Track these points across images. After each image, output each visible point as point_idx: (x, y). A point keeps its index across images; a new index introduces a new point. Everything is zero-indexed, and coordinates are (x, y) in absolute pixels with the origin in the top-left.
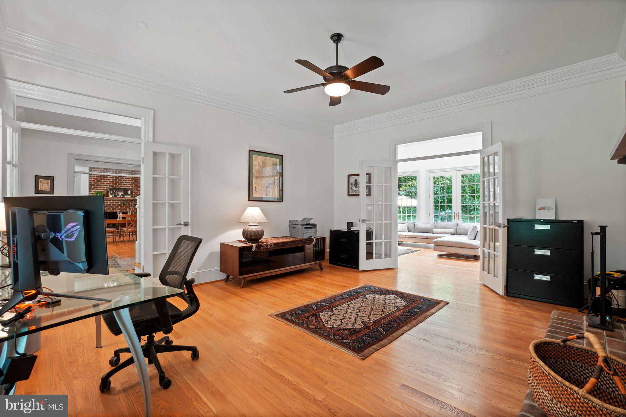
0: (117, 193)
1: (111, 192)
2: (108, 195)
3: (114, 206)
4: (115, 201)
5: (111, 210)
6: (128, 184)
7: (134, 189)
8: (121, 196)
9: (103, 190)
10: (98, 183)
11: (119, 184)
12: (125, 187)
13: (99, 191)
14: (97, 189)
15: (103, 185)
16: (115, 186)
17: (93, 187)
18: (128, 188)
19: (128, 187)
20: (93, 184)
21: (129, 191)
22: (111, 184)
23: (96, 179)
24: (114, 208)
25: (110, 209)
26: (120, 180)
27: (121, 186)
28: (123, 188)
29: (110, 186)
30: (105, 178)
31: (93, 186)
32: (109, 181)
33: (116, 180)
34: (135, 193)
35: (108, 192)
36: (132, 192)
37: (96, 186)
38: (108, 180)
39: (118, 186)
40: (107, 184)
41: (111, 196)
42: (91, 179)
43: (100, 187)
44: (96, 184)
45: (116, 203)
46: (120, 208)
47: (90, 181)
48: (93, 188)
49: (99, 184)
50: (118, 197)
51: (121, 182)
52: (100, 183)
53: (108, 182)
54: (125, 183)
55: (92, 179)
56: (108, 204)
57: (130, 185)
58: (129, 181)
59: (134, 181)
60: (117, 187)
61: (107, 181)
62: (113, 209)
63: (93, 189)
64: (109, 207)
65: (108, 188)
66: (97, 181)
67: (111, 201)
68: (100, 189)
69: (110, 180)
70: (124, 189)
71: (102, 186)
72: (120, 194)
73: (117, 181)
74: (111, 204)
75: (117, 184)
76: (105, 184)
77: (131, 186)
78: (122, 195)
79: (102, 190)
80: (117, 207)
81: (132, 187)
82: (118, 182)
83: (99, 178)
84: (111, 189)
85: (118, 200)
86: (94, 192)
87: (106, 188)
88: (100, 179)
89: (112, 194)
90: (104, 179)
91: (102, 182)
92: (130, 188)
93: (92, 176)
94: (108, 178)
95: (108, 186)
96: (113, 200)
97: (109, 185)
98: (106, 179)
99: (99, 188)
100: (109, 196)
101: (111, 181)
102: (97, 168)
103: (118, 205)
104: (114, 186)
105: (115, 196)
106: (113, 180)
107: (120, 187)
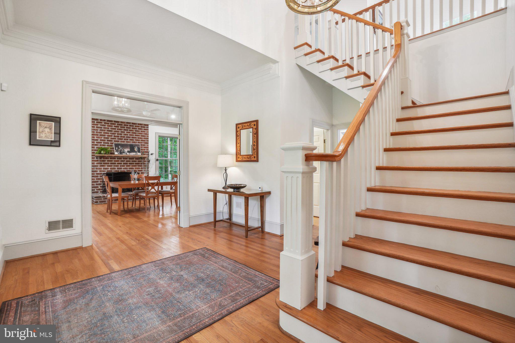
0: (122, 150)
1: (117, 149)
2: (113, 152)
3: (120, 165)
4: (120, 158)
5: (116, 170)
6: (134, 139)
7: (141, 145)
8: (127, 153)
9: (108, 146)
10: (102, 138)
11: (125, 139)
12: (131, 143)
13: (103, 147)
14: (100, 145)
15: (107, 141)
16: (121, 141)
17: (96, 142)
18: (134, 144)
19: (134, 142)
20: (96, 138)
21: (136, 147)
22: (116, 139)
23: (100, 133)
24: (120, 167)
25: (115, 169)
26: (126, 135)
27: (127, 142)
28: (129, 143)
29: (114, 141)
30: (110, 132)
31: (95, 141)
32: (113, 135)
33: (121, 134)
34: (142, 150)
35: (113, 148)
36: (139, 148)
37: (99, 141)
38: (113, 134)
39: (123, 142)
40: (111, 138)
41: (116, 153)
42: (94, 132)
43: (104, 143)
44: (99, 139)
45: (121, 161)
46: (125, 167)
47: (92, 135)
48: (96, 143)
49: (103, 139)
50: (124, 154)
51: (127, 137)
52: (104, 138)
53: (113, 137)
54: (131, 138)
55: (95, 133)
56: (113, 162)
57: (137, 140)
58: (136, 135)
59: (141, 136)
60: (123, 143)
61: (112, 136)
62: (118, 169)
63: (96, 145)
64: (114, 166)
65: (113, 143)
66: (100, 135)
67: (116, 159)
68: (103, 145)
69: (115, 134)
70: (130, 145)
71: (106, 141)
72: (126, 150)
73: (123, 135)
74: (116, 163)
75: (122, 139)
76: (110, 139)
77: (137, 141)
78: (128, 152)
79: (106, 147)
80: (123, 166)
81: (138, 143)
82: (124, 137)
83: (103, 132)
84: (117, 145)
85: (125, 158)
86: (97, 148)
87: (111, 143)
88: (104, 133)
89: (117, 151)
90: (108, 133)
91: (106, 136)
92: (137, 144)
93: (94, 130)
94: (113, 132)
95: (113, 142)
96: (119, 158)
97: (113, 140)
98: (111, 133)
99: (102, 144)
100: (114, 154)
101: (116, 135)
102: (101, 120)
103: (124, 164)
104: (119, 141)
105: (121, 153)
106: (118, 134)
107: (126, 143)
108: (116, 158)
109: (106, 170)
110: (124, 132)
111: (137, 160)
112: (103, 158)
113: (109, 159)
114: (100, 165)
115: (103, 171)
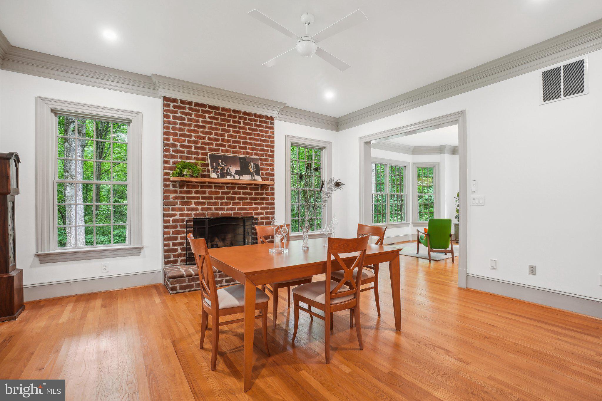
0: (226, 168)
1: (215, 166)
2: (206, 173)
3: (220, 201)
4: (221, 187)
5: (213, 211)
6: (248, 146)
7: (261, 160)
8: (235, 176)
9: (196, 159)
10: (184, 141)
11: (230, 146)
12: (242, 155)
13: (187, 161)
14: (181, 157)
15: (196, 148)
16: (222, 151)
17: (173, 151)
18: (248, 156)
19: (248, 153)
20: (171, 142)
21: (252, 163)
22: (212, 144)
23: (180, 130)
24: (220, 206)
25: (210, 209)
26: (231, 136)
27: (234, 152)
28: (237, 155)
29: (210, 149)
30: (200, 130)
31: (171, 149)
32: (207, 136)
33: (222, 135)
34: (262, 169)
35: (207, 165)
36: (257, 166)
37: (179, 148)
38: (207, 133)
39: (227, 151)
40: (203, 143)
41: (214, 175)
42: (168, 128)
43: (188, 152)
44: (179, 144)
45: (223, 193)
46: (231, 206)
47: (165, 133)
48: (172, 153)
49: (186, 143)
50: (229, 177)
51: (234, 142)
52: (189, 142)
53: (206, 141)
54: (242, 145)
55: (171, 131)
56: (207, 195)
57: (253, 149)
58: (250, 139)
59: (261, 140)
60: (226, 154)
61: (204, 138)
62: (217, 209)
63: (173, 157)
64: (209, 203)
65: (206, 154)
66: (181, 135)
67: (213, 189)
68: (188, 158)
69: (211, 134)
70: (241, 158)
71: (193, 149)
72: (233, 169)
73: (226, 138)
74: (214, 196)
75: (224, 146)
76: (200, 145)
77: (254, 152)
78: (237, 173)
79: (193, 161)
80: (227, 204)
81: (256, 154)
82: (228, 141)
83: (187, 128)
84: (214, 158)
85: (231, 186)
86: (174, 163)
87: (203, 154)
88: (189, 131)
89: (215, 170)
90: (197, 132)
91: (193, 139)
92: (253, 156)
93: (169, 122)
94: (207, 130)
95: (207, 151)
96: (219, 186)
97: (207, 147)
98: (202, 132)
99: (185, 154)
100: (209, 176)
101: (213, 136)
102: (182, 102)
103: (228, 198)
104: (218, 150)
105: (223, 175)
106: (216, 134)
107: (231, 154)
108: (213, 187)
109: (193, 213)
110: (229, 131)
111: (253, 192)
112: (188, 185)
113: (200, 189)
114: (180, 201)
115: (188, 215)
